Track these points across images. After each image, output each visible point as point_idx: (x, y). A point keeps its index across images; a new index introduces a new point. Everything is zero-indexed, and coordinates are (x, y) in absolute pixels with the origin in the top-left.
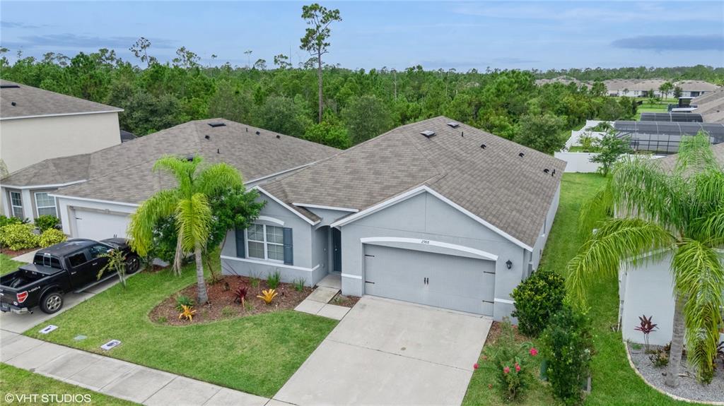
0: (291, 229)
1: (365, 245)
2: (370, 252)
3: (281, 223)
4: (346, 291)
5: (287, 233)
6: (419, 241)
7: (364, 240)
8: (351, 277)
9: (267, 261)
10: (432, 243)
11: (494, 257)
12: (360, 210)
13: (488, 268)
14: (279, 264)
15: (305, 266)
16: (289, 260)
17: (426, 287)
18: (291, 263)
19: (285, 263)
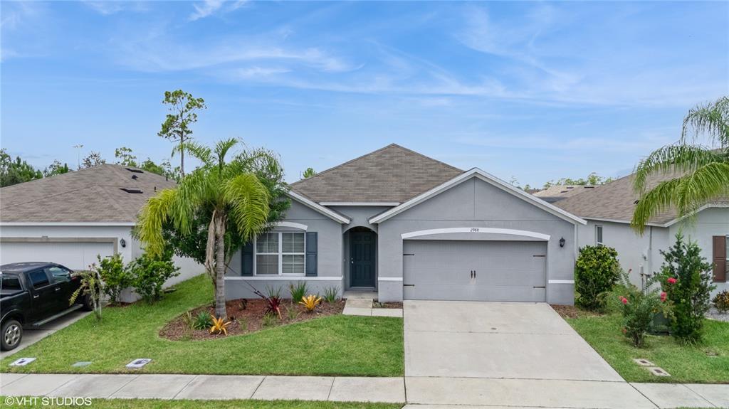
0: (316, 233)
1: (405, 241)
2: (411, 250)
3: (304, 227)
4: (382, 296)
5: (311, 239)
6: (468, 230)
7: (406, 236)
8: (388, 278)
9: (282, 276)
10: (482, 230)
11: (546, 237)
12: (402, 203)
13: (539, 251)
14: (299, 277)
15: (331, 276)
16: (312, 272)
17: (473, 281)
18: (315, 273)
19: (308, 275)
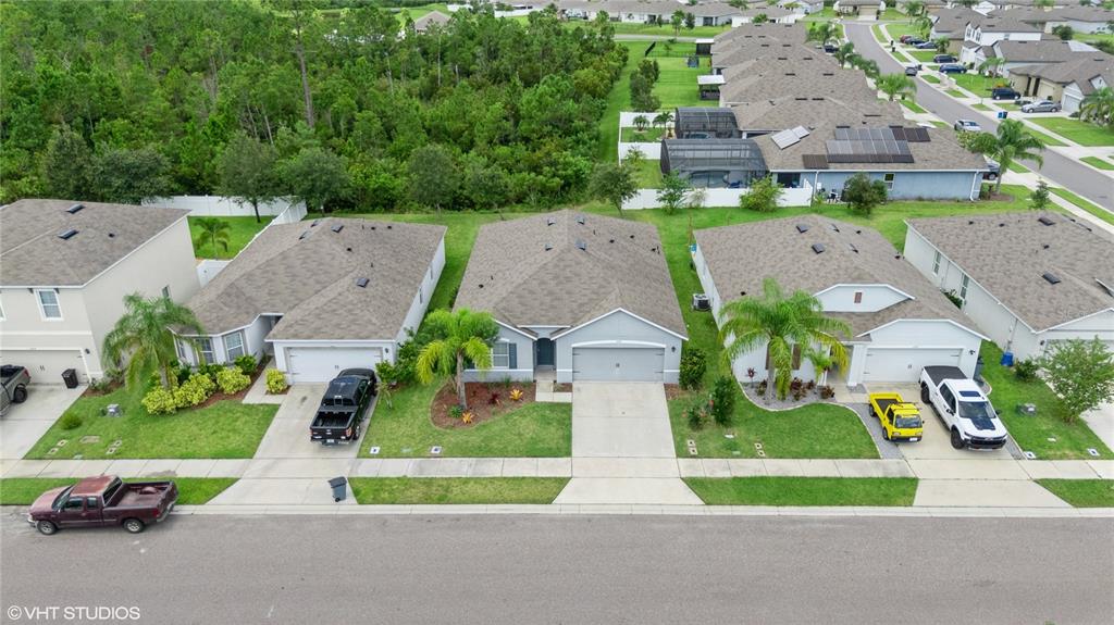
0: (516, 343)
1: (574, 348)
2: (578, 352)
3: (508, 340)
4: (560, 380)
5: (513, 347)
6: (614, 342)
7: (574, 345)
8: (563, 371)
9: (494, 369)
10: (623, 342)
11: (664, 346)
12: (571, 326)
13: (659, 352)
14: (505, 369)
15: (525, 369)
16: (513, 365)
17: (618, 369)
18: (516, 367)
19: (511, 367)
